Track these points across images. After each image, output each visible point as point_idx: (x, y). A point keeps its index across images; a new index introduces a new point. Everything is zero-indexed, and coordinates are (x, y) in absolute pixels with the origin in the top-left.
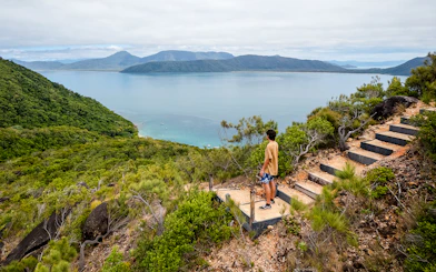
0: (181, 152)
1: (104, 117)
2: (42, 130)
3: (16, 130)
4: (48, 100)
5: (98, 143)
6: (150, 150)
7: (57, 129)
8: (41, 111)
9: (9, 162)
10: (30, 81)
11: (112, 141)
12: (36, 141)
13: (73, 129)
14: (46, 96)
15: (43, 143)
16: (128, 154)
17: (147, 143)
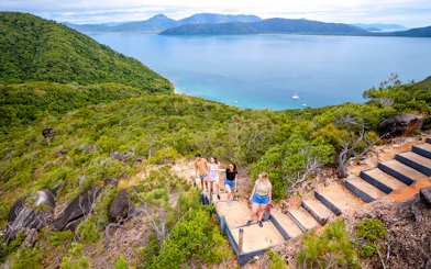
0: (209, 108)
1: (145, 75)
2: (94, 86)
3: (73, 86)
4: (97, 60)
5: (140, 98)
6: (183, 106)
7: (106, 85)
8: (92, 70)
9: (70, 113)
10: (81, 43)
11: (152, 98)
12: (90, 96)
13: (119, 86)
14: (96, 57)
15: (95, 97)
16: (165, 109)
17: (180, 100)
